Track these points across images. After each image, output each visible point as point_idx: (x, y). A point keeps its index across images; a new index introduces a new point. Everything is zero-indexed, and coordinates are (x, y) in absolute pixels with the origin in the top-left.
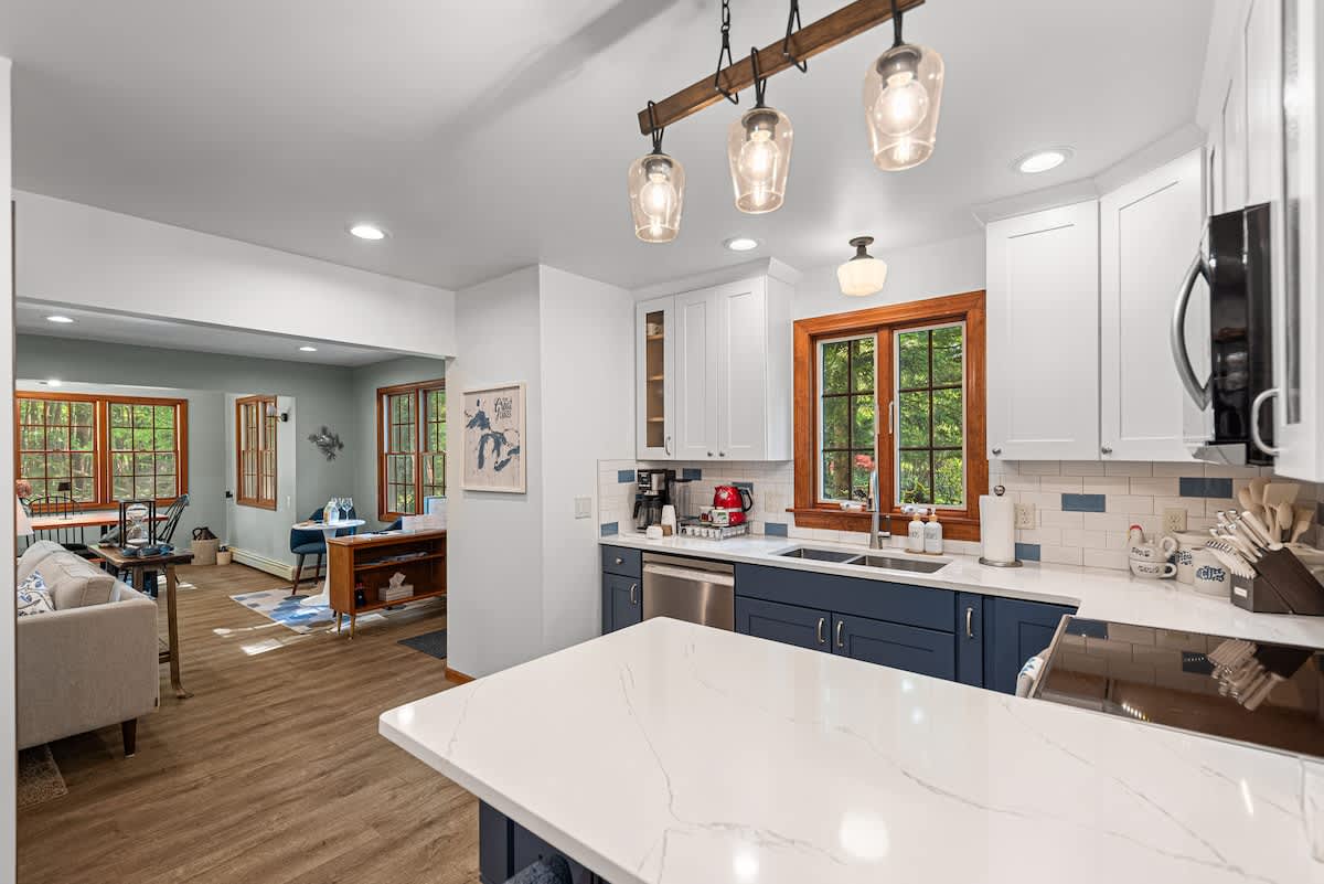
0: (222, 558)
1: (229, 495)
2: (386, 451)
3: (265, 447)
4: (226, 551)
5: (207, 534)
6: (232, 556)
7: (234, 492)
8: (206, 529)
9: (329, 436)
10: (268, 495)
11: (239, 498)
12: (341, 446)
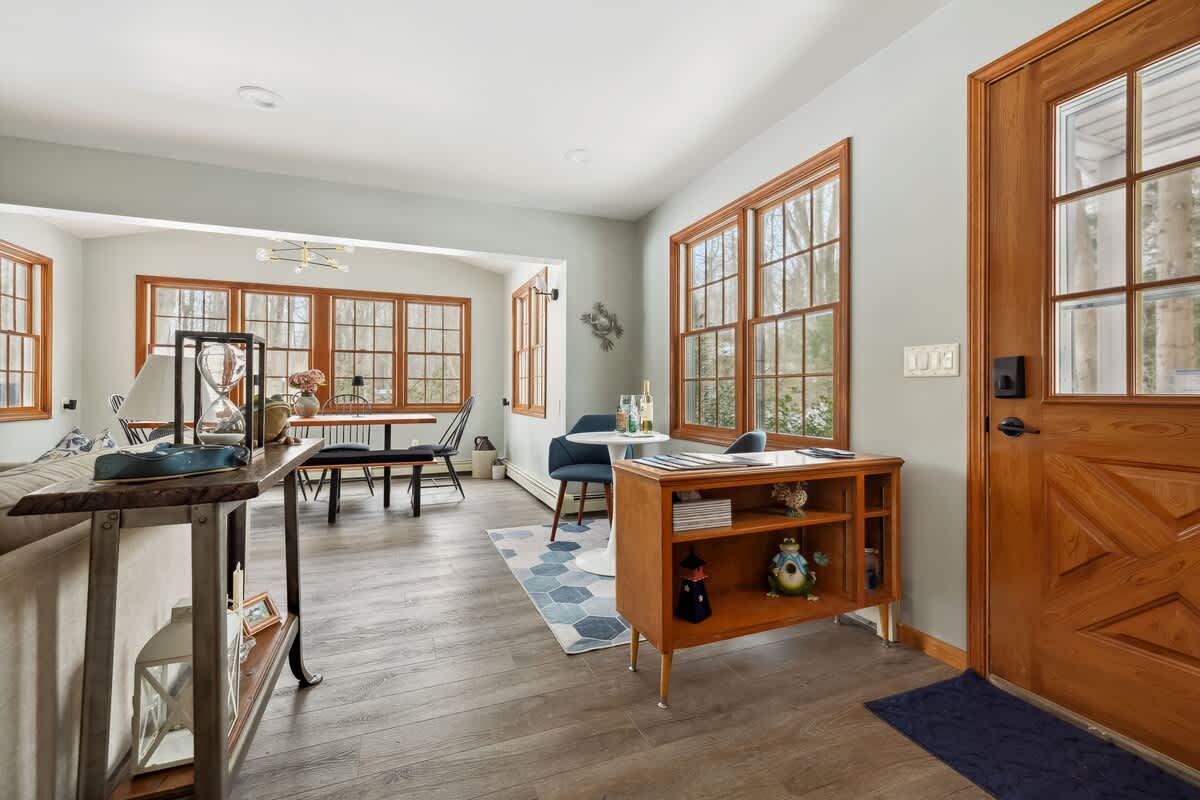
0: (497, 471)
1: (505, 403)
2: (682, 330)
3: (537, 343)
4: (502, 464)
5: (485, 444)
6: (506, 470)
7: (510, 399)
8: (486, 438)
9: (606, 316)
10: (538, 401)
11: (514, 406)
12: (619, 332)
